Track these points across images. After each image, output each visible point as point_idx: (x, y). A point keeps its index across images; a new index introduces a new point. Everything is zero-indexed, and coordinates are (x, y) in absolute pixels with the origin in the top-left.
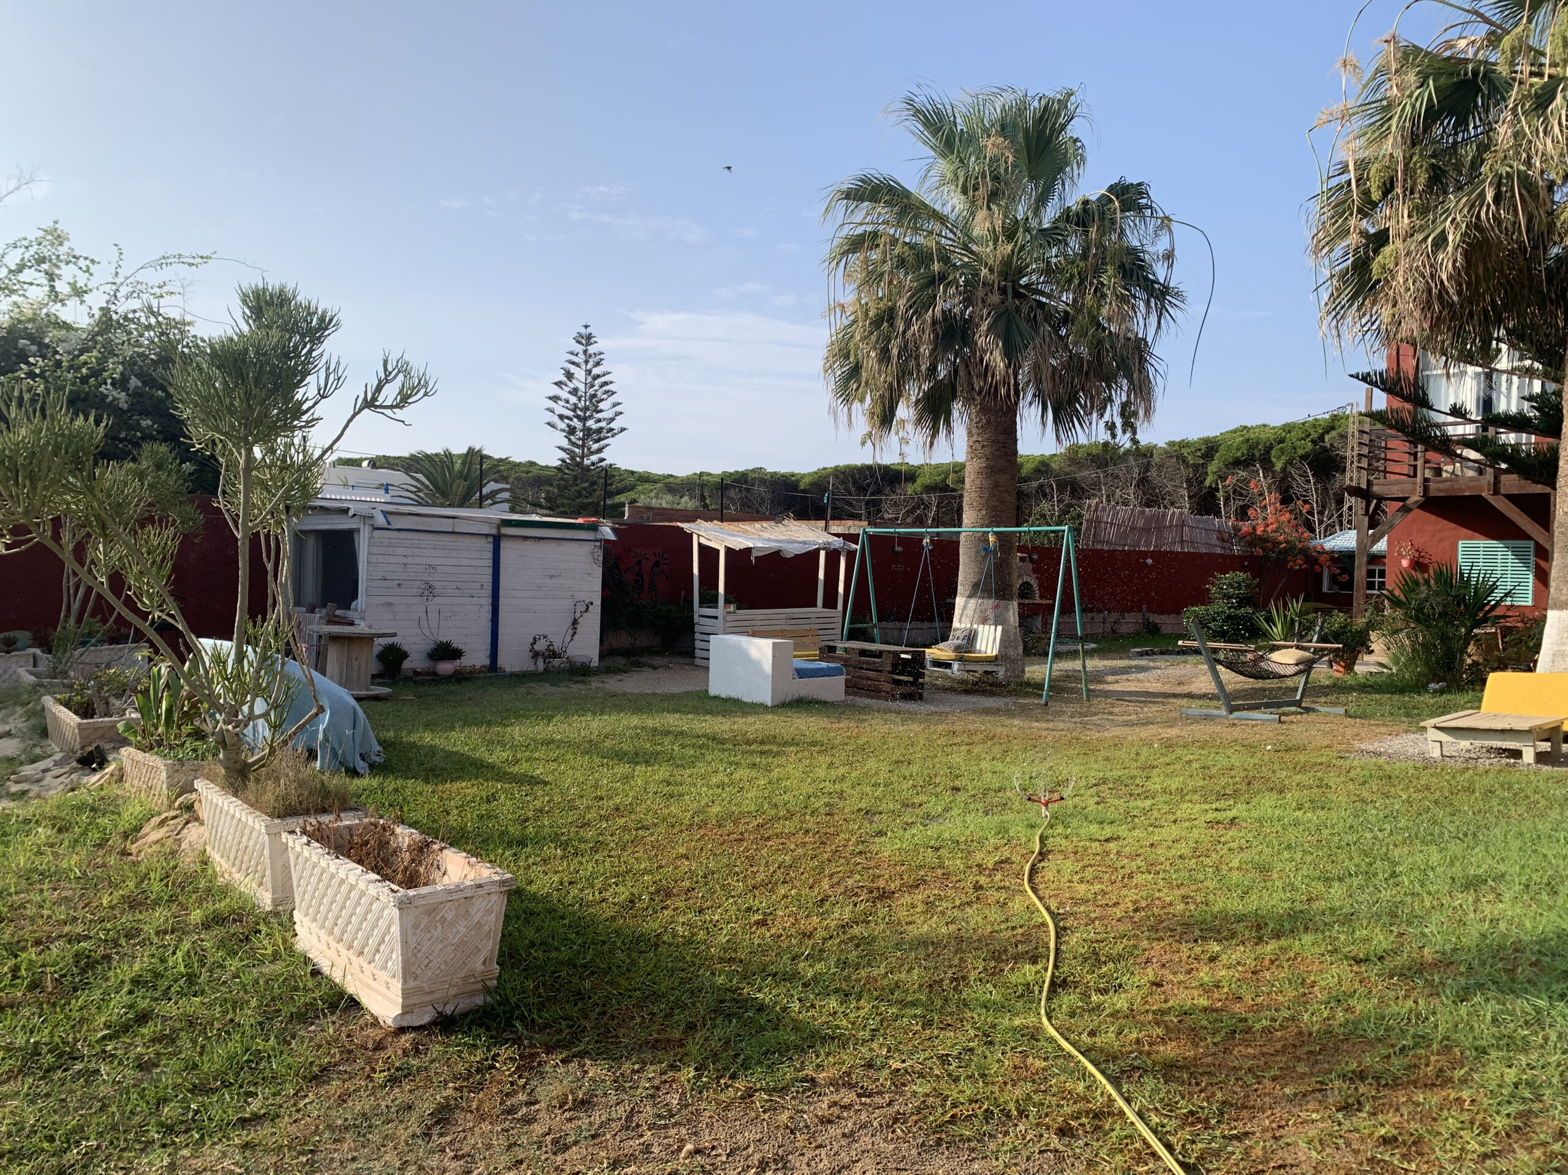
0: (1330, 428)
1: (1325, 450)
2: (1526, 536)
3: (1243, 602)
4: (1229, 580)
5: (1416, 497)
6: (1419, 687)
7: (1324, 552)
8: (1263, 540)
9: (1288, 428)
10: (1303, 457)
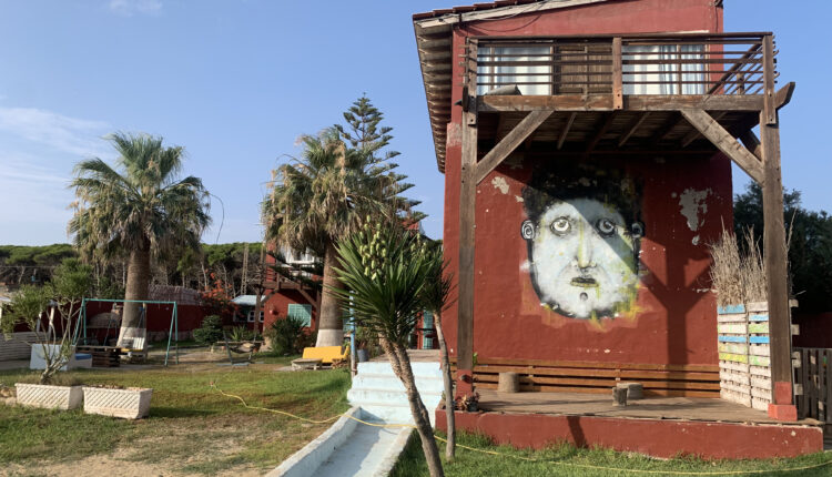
0: (233, 249)
1: (231, 258)
2: (309, 303)
3: (217, 327)
4: (212, 319)
5: (277, 289)
6: (281, 355)
7: (235, 305)
8: (212, 300)
9: (215, 247)
10: (222, 261)
